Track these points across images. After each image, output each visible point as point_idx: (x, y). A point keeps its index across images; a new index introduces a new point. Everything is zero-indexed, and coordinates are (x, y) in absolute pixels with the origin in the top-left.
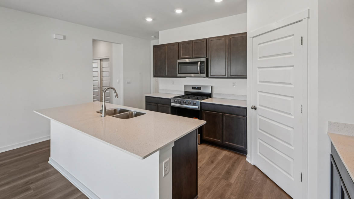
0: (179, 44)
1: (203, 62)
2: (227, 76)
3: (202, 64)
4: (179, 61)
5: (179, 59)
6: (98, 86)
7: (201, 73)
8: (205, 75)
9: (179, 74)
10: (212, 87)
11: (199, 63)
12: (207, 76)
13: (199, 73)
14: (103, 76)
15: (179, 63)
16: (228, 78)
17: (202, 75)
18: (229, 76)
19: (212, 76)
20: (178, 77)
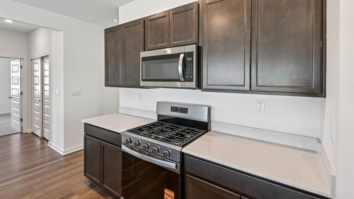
0: (144, 21)
1: (190, 54)
2: (247, 88)
3: (189, 59)
4: (143, 54)
5: (144, 51)
6: (39, 98)
7: (185, 80)
8: (193, 84)
9: (143, 80)
10: (209, 109)
11: (182, 56)
12: (199, 86)
13: (182, 79)
14: (45, 83)
15: (144, 59)
16: (250, 91)
17: (187, 84)
18: (254, 87)
19: (210, 87)
20: (143, 87)
